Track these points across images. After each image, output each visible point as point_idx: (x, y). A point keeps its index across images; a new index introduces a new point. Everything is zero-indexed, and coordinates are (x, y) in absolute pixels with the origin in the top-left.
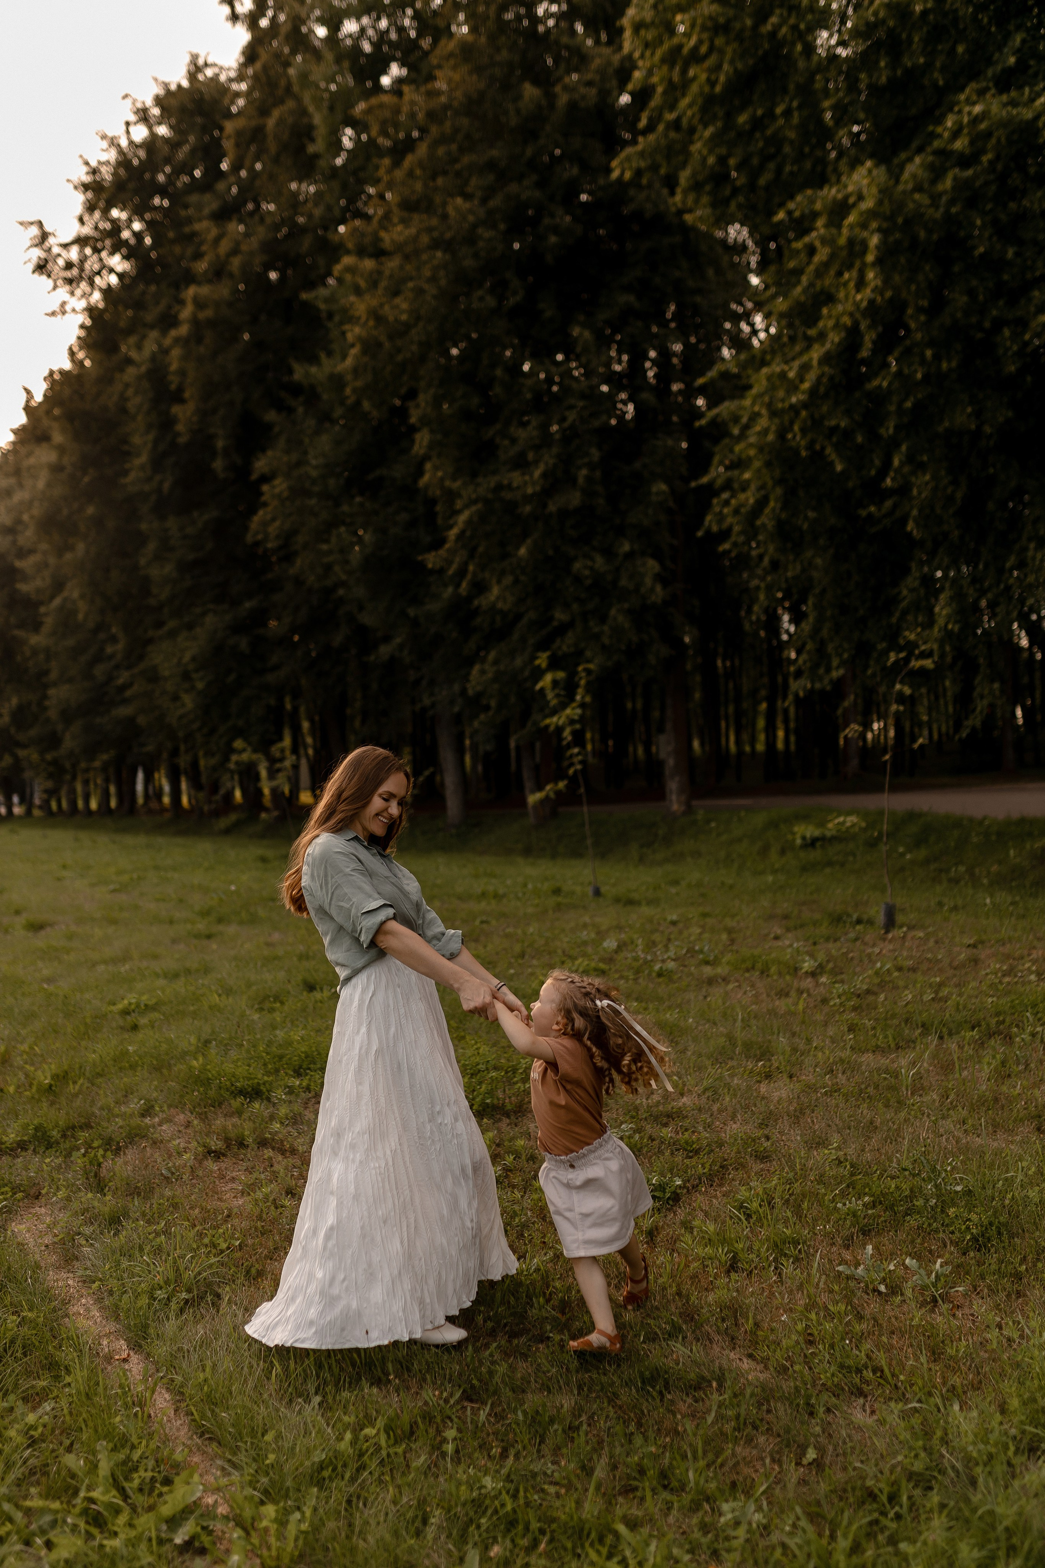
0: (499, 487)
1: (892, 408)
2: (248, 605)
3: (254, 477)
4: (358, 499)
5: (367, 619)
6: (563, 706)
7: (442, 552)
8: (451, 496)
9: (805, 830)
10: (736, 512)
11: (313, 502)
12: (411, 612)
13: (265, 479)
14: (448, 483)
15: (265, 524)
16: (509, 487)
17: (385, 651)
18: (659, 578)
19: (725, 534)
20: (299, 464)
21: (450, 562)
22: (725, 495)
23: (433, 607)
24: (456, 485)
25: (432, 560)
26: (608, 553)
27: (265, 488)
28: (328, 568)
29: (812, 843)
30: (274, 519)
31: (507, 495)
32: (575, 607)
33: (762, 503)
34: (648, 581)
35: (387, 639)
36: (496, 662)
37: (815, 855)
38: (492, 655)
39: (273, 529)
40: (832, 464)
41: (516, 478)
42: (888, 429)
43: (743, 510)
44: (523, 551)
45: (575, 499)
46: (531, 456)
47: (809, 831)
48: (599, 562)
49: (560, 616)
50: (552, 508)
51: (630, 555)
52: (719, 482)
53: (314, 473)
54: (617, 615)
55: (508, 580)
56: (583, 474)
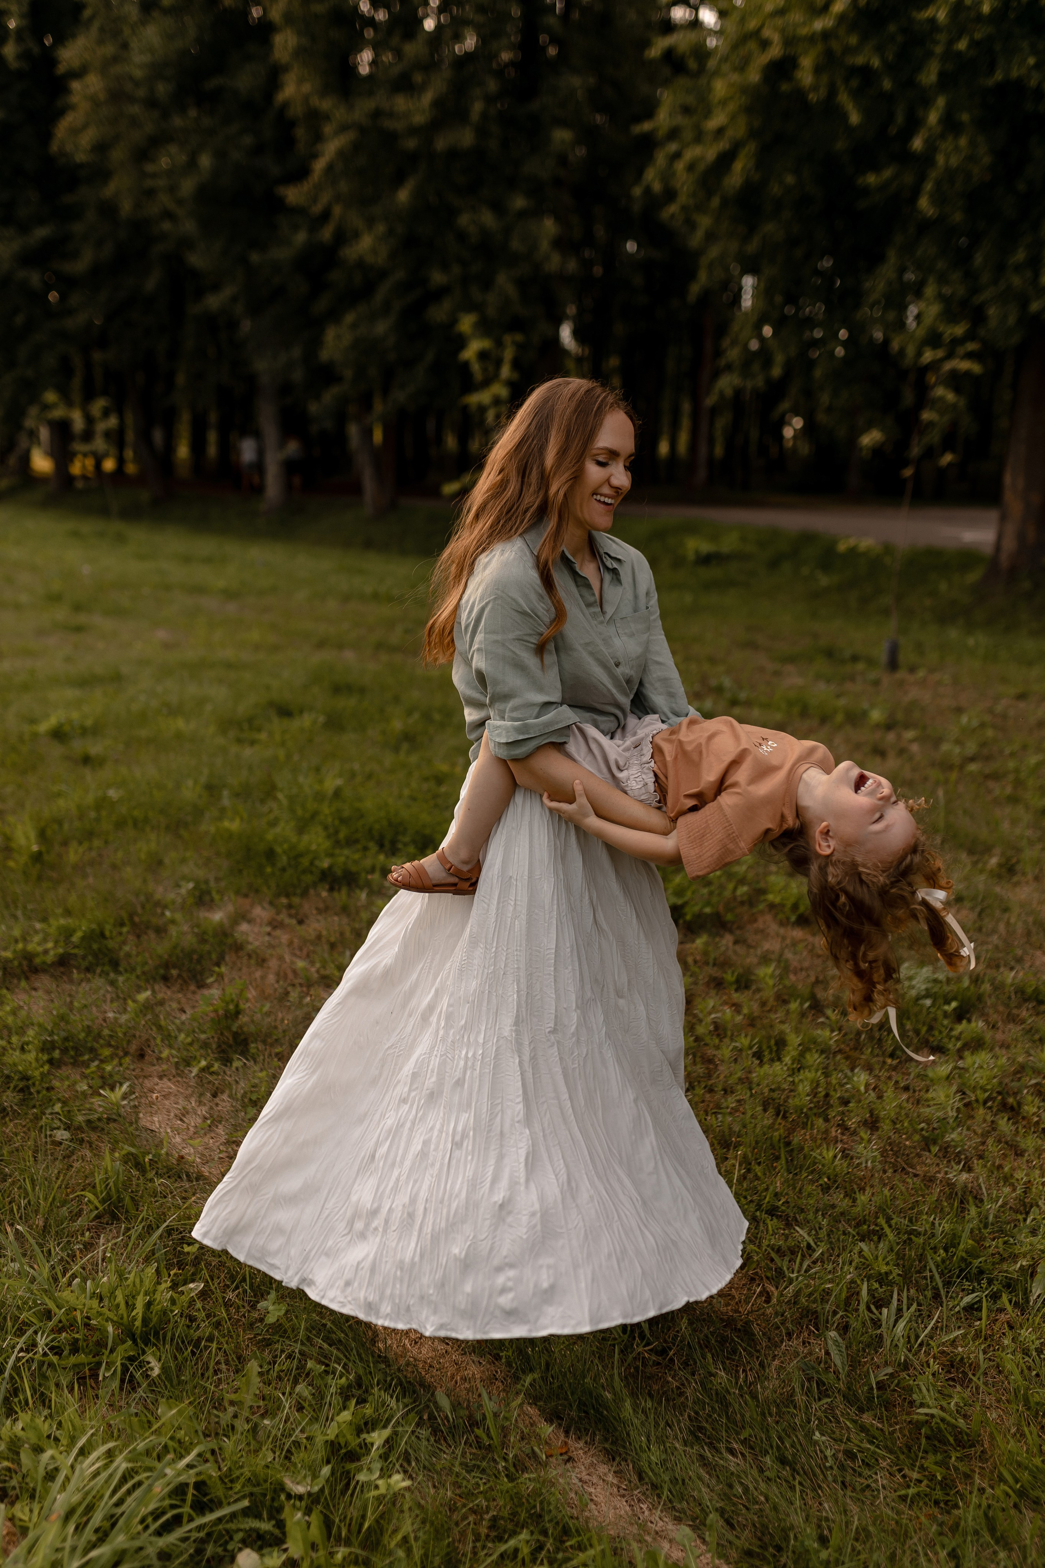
0: (377, 114)
1: (939, 49)
2: (42, 232)
3: (61, 69)
4: (193, 113)
5: (196, 260)
7: (306, 187)
8: (315, 118)
9: (695, 545)
10: (691, 167)
11: (135, 109)
12: (255, 257)
13: (79, 73)
14: (315, 102)
15: (75, 132)
16: (391, 115)
17: (214, 302)
18: (559, 243)
19: (670, 195)
20: (115, 59)
21: (315, 200)
22: (673, 147)
23: (282, 254)
24: (325, 104)
25: (293, 195)
26: (498, 208)
27: (76, 85)
28: (150, 193)
29: (706, 560)
30: (85, 126)
31: (388, 124)
32: (456, 270)
33: (725, 160)
34: (545, 245)
35: (216, 287)
36: (354, 326)
37: (714, 572)
38: (349, 318)
39: (87, 139)
40: (845, 116)
41: (401, 103)
42: (930, 76)
43: (702, 167)
44: (403, 195)
45: (466, 138)
46: (418, 78)
47: (706, 547)
48: (488, 218)
49: (438, 278)
50: (441, 144)
51: (522, 214)
52: (661, 133)
53: (138, 73)
54: (504, 281)
55: (381, 228)
56: (477, 108)
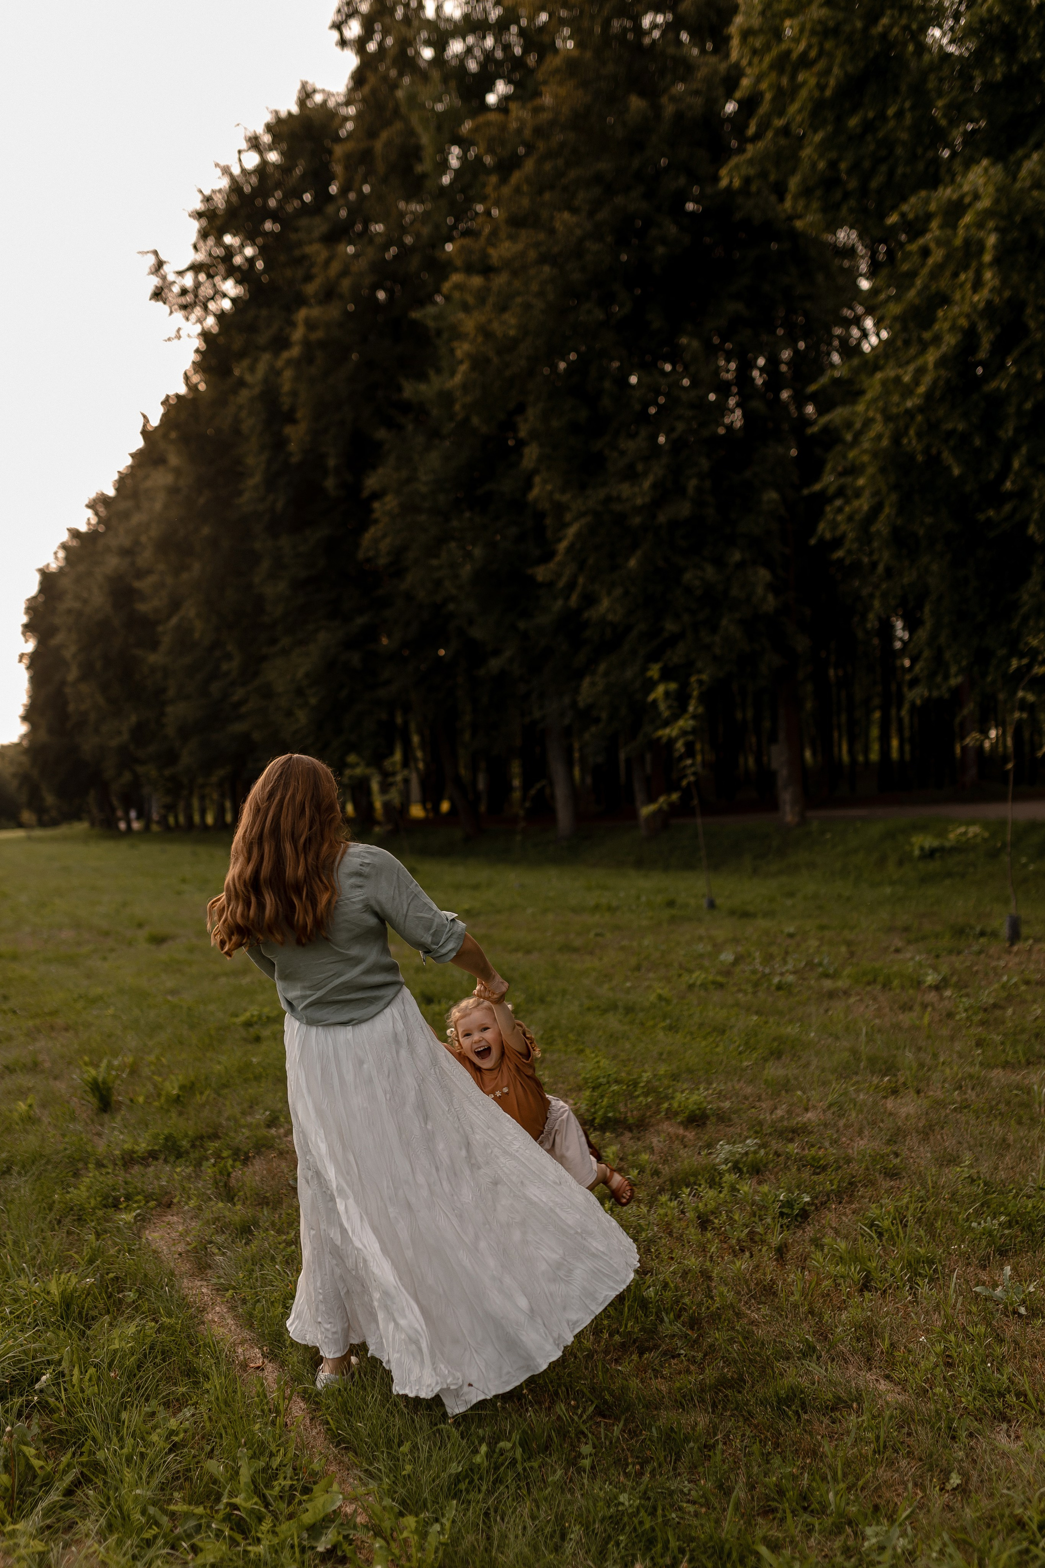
0: (608, 499)
1: (1011, 410)
2: (360, 621)
3: (366, 493)
4: (467, 515)
5: (477, 633)
6: (675, 717)
7: (552, 565)
8: (560, 509)
9: (923, 841)
10: (850, 519)
11: (423, 518)
12: (522, 625)
13: (376, 496)
14: (557, 496)
15: (376, 541)
16: (619, 499)
17: (495, 664)
18: (771, 587)
19: (838, 542)
20: (409, 480)
21: (559, 575)
22: (838, 503)
23: (543, 619)
24: (565, 498)
25: (541, 573)
26: (719, 563)
27: (376, 505)
28: (438, 583)
29: (930, 854)
30: (384, 536)
31: (617, 507)
32: (686, 617)
33: (876, 510)
34: (760, 591)
35: (496, 652)
36: (606, 674)
37: (934, 866)
38: (602, 667)
39: (384, 545)
40: (948, 468)
41: (625, 489)
42: (1007, 432)
43: (857, 517)
44: (632, 563)
45: (684, 509)
46: (640, 467)
47: (927, 841)
48: (710, 572)
49: (670, 627)
50: (662, 518)
51: (741, 565)
52: (831, 490)
53: (424, 489)
54: (728, 624)
55: (618, 591)
56: (692, 484)
